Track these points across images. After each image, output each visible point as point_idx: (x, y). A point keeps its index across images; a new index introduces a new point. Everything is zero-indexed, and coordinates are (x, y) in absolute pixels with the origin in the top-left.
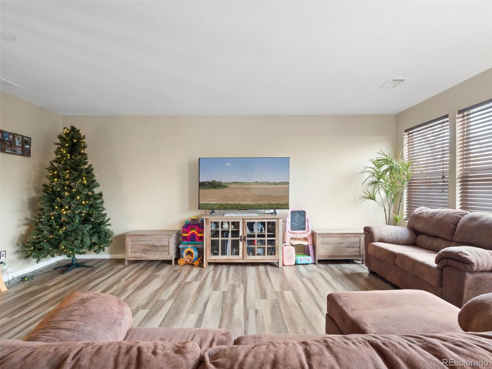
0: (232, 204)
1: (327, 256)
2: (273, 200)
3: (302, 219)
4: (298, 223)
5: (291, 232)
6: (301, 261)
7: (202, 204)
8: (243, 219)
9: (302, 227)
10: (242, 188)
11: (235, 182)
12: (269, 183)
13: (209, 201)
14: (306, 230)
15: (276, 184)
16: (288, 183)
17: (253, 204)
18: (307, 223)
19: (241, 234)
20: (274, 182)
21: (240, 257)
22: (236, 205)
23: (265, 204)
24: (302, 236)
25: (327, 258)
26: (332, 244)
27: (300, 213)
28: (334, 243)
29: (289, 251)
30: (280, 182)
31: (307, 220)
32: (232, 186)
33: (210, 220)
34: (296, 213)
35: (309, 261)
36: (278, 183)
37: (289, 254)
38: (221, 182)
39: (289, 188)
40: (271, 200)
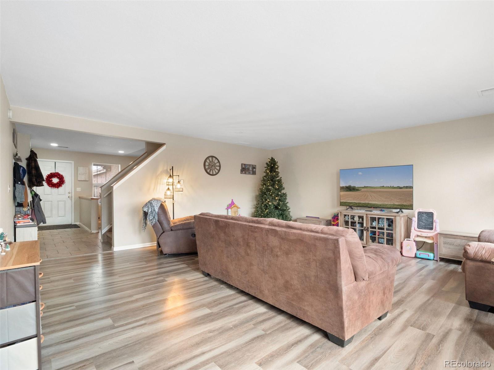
0: (363, 203)
1: (450, 256)
2: (397, 201)
3: (430, 220)
4: (426, 223)
5: (417, 230)
6: (420, 255)
7: (342, 202)
8: (367, 214)
9: (429, 226)
10: (370, 191)
11: (365, 187)
12: (393, 188)
13: (347, 200)
14: (433, 230)
15: (401, 188)
16: (412, 187)
17: (380, 204)
18: (434, 224)
19: (365, 225)
20: (398, 187)
21: (364, 242)
22: (366, 204)
23: (390, 205)
24: (427, 235)
25: (449, 257)
26: (457, 246)
27: (428, 214)
28: (459, 245)
29: (409, 245)
30: (404, 187)
31: (435, 221)
32: (363, 190)
33: (342, 213)
34: (423, 213)
35: (429, 256)
36: (402, 187)
37: (409, 247)
38: (355, 187)
39: (412, 192)
40: (396, 201)
